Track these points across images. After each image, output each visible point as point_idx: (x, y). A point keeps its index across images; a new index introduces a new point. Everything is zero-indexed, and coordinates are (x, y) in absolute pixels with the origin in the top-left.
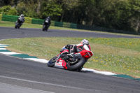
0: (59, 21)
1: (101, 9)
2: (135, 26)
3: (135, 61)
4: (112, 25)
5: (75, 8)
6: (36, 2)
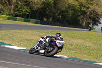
0: (27, 18)
1: (58, 10)
2: (83, 22)
3: (83, 48)
5: (38, 9)
6: (10, 4)
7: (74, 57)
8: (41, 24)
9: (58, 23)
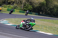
0: (31, 12)
1: (48, 8)
4: (53, 14)
5: (37, 7)
6: (21, 4)
7: (56, 34)
8: (38, 15)
9: (48, 15)
